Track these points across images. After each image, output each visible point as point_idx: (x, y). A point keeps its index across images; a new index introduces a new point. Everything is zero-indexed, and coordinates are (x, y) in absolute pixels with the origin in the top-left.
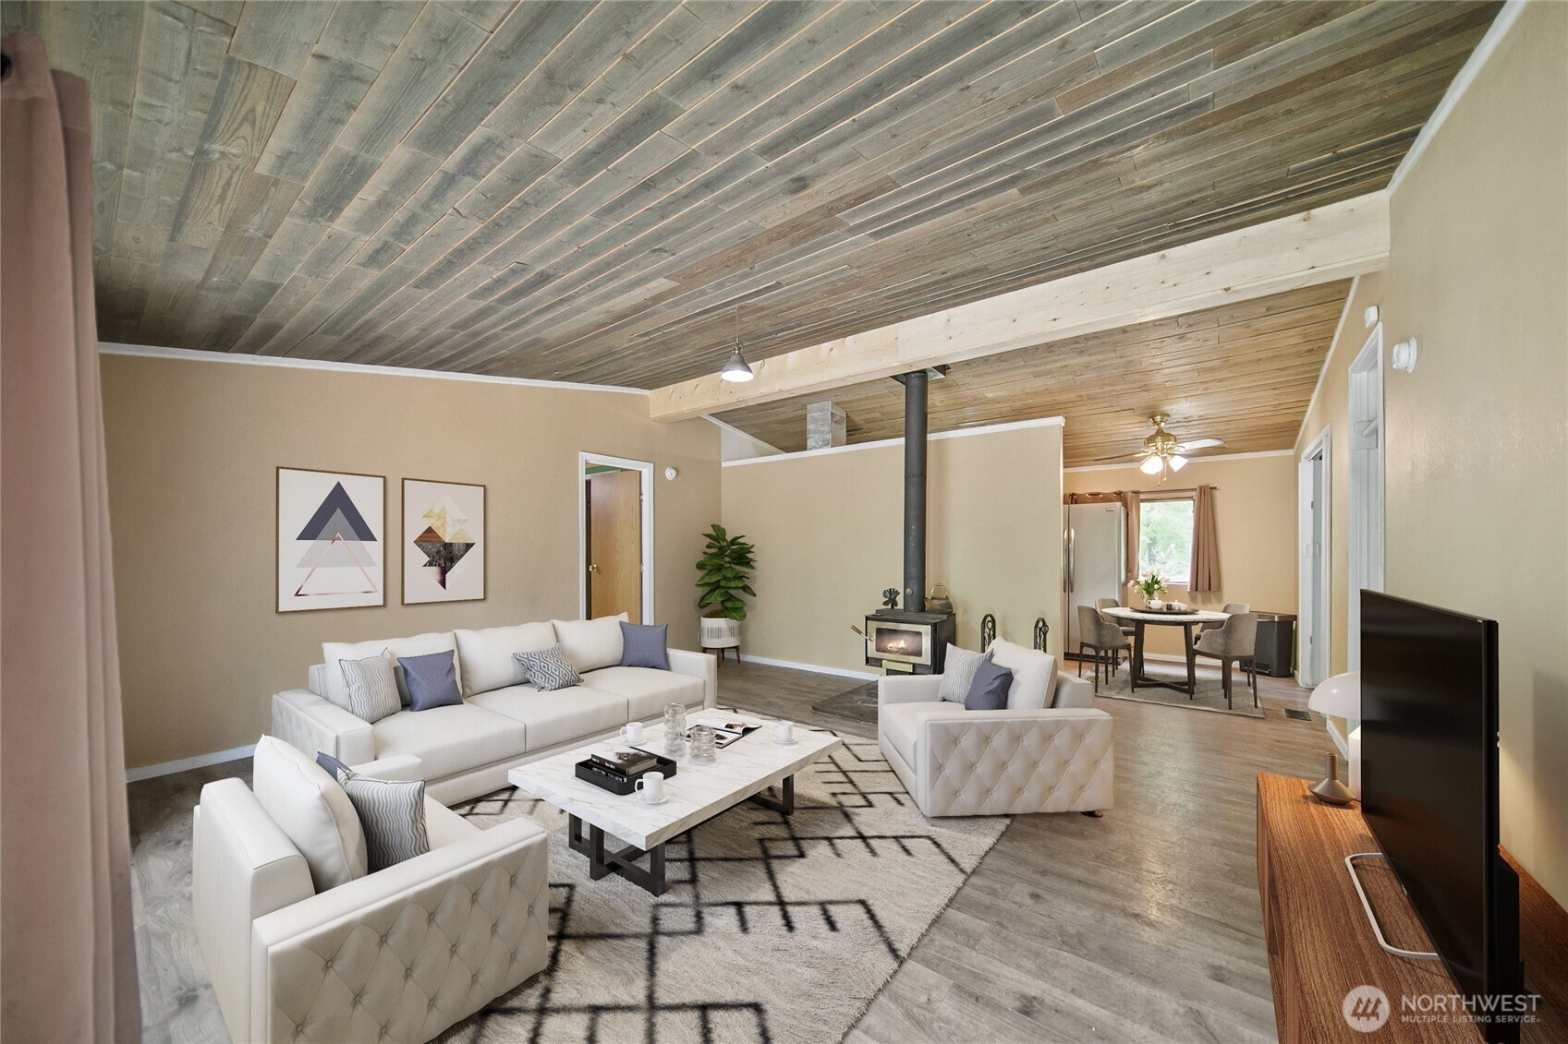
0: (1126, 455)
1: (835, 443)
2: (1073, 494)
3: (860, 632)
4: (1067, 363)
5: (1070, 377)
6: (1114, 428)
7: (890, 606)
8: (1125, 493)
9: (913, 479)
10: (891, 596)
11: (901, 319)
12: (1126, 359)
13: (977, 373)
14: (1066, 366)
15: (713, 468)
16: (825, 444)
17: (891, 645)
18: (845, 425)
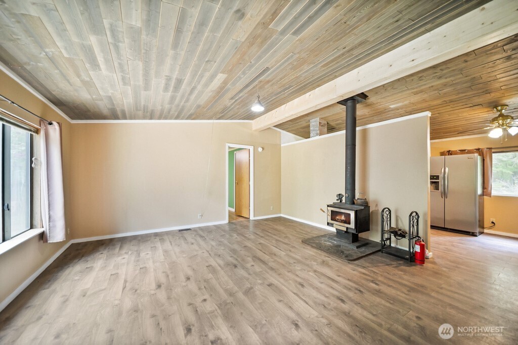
0: (479, 129)
1: (321, 134)
2: (449, 151)
3: (324, 212)
4: (433, 84)
5: (437, 92)
6: (470, 116)
7: (339, 201)
8: (482, 149)
9: (349, 147)
10: (340, 196)
11: (336, 77)
12: (470, 77)
13: (383, 97)
14: (432, 86)
15: (277, 148)
16: (317, 134)
17: (338, 218)
18: (326, 126)
